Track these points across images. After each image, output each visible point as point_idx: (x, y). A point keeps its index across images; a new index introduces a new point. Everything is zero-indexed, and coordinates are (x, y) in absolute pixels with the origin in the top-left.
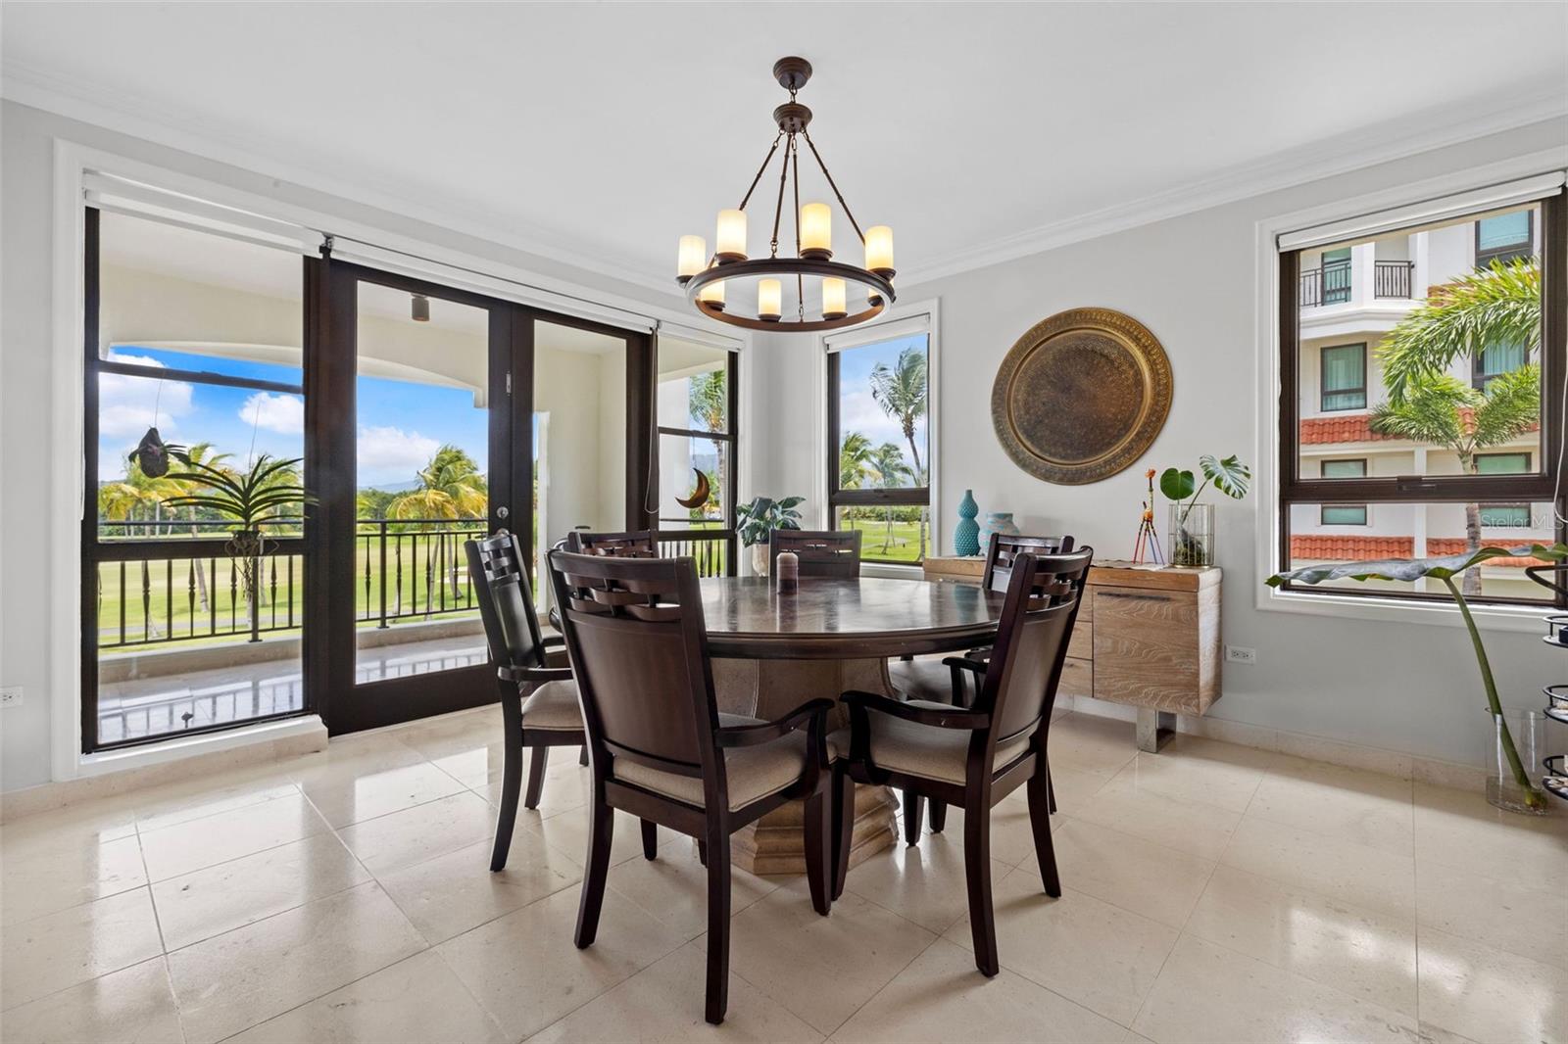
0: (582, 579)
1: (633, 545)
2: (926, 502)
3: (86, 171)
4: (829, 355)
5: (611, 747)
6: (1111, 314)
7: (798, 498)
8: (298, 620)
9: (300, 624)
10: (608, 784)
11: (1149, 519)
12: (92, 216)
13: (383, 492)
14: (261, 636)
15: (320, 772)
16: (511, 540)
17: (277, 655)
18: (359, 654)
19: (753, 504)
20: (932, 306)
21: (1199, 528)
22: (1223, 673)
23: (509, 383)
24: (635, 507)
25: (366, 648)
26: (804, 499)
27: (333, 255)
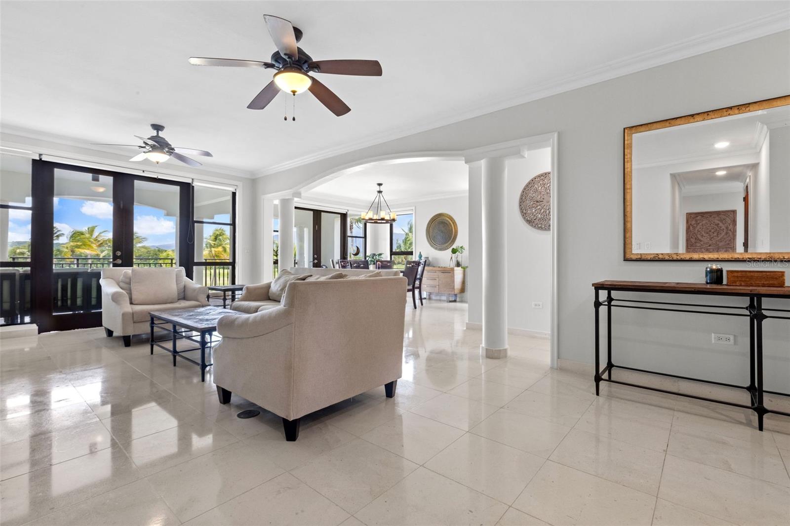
6: (447, 215)
11: (451, 258)
19: (371, 255)
20: (414, 208)
21: (460, 260)
22: (466, 288)
26: (384, 253)
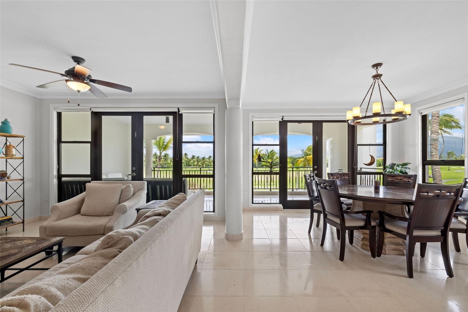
0: (320, 182)
1: (344, 176)
2: (463, 165)
3: (252, 116)
4: (422, 116)
5: (326, 212)
7: (408, 163)
8: (278, 187)
9: (278, 188)
10: (326, 219)
12: (253, 122)
13: (294, 157)
14: (272, 190)
15: (282, 214)
16: (313, 174)
17: (274, 194)
18: (288, 196)
19: (390, 165)
23: (317, 138)
24: (350, 165)
25: (290, 195)
26: (411, 163)
27: (284, 120)
